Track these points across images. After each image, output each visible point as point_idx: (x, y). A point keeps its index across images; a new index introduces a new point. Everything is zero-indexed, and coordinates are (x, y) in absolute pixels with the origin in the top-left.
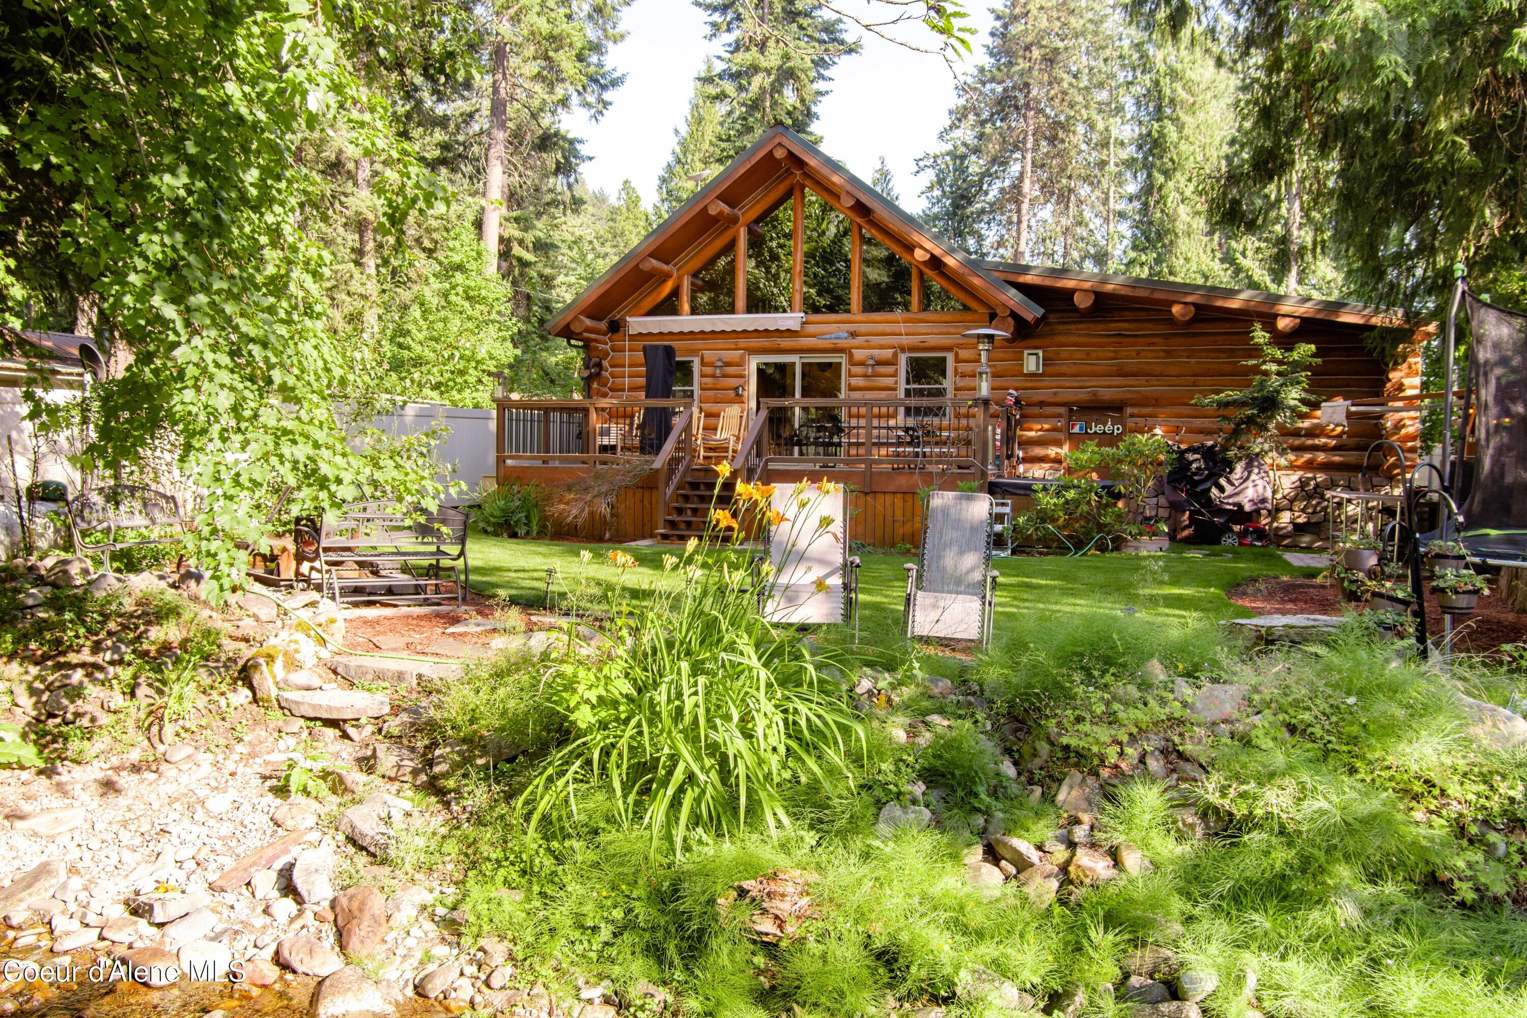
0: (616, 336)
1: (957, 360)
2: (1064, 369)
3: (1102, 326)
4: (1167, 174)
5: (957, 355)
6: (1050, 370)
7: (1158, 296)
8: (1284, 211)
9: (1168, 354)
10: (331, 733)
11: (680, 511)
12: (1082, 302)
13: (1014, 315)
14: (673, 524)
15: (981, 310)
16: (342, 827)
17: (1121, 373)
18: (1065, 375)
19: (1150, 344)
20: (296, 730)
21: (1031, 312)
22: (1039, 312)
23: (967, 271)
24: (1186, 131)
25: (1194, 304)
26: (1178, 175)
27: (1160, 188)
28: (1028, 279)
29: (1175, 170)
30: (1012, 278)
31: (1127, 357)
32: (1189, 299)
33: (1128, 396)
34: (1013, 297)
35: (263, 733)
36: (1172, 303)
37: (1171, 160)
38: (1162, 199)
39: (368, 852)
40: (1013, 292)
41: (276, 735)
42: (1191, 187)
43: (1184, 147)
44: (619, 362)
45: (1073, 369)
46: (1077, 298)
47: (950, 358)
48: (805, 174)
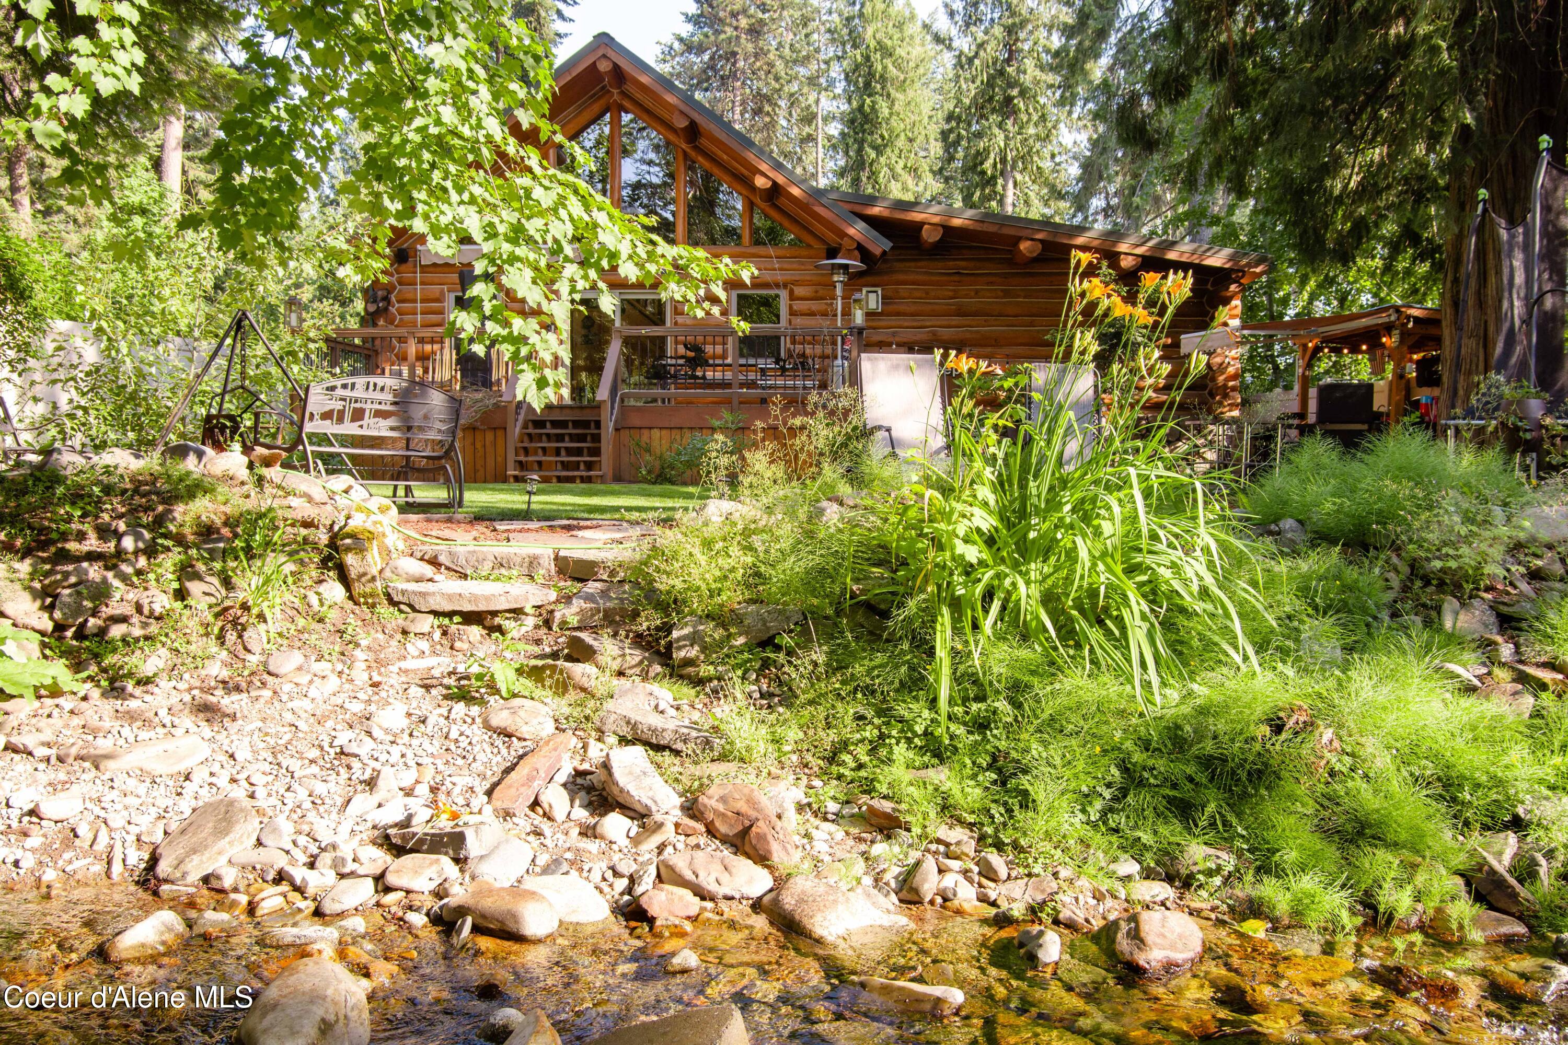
0: (403, 267)
1: (792, 297)
2: (902, 308)
3: (940, 264)
4: (879, 150)
5: (791, 293)
6: (891, 308)
7: (1006, 231)
8: (999, 188)
9: (1006, 294)
10: (475, 632)
11: (526, 451)
12: (930, 236)
13: (860, 247)
14: (521, 465)
15: (817, 245)
16: (609, 727)
17: (960, 313)
18: (905, 314)
19: (988, 284)
20: (426, 629)
21: (879, 245)
22: (886, 245)
23: (811, 200)
24: (896, 107)
25: (1041, 241)
26: (889, 150)
27: (871, 164)
28: (876, 211)
29: (886, 146)
30: (858, 209)
31: (966, 296)
32: (1039, 236)
33: (968, 336)
34: (857, 230)
35: (380, 636)
36: (1019, 239)
37: (883, 138)
38: (873, 175)
39: (671, 750)
40: (861, 225)
41: (399, 636)
42: (901, 163)
43: (894, 122)
44: (410, 296)
45: (913, 309)
46: (925, 232)
47: (784, 294)
48: (624, 94)
